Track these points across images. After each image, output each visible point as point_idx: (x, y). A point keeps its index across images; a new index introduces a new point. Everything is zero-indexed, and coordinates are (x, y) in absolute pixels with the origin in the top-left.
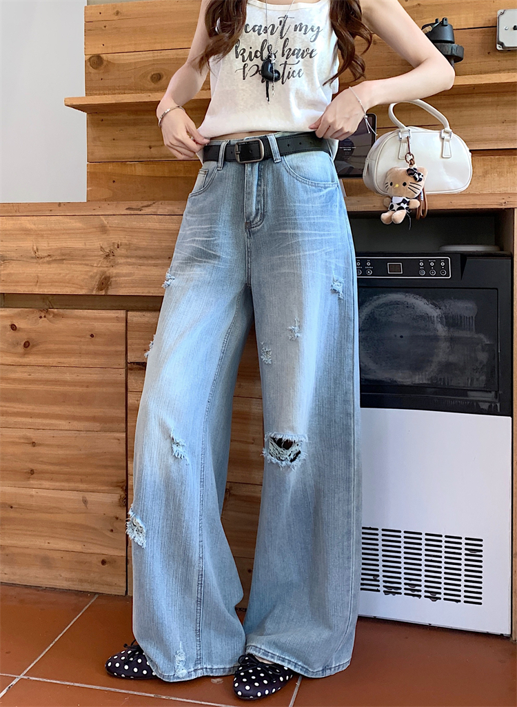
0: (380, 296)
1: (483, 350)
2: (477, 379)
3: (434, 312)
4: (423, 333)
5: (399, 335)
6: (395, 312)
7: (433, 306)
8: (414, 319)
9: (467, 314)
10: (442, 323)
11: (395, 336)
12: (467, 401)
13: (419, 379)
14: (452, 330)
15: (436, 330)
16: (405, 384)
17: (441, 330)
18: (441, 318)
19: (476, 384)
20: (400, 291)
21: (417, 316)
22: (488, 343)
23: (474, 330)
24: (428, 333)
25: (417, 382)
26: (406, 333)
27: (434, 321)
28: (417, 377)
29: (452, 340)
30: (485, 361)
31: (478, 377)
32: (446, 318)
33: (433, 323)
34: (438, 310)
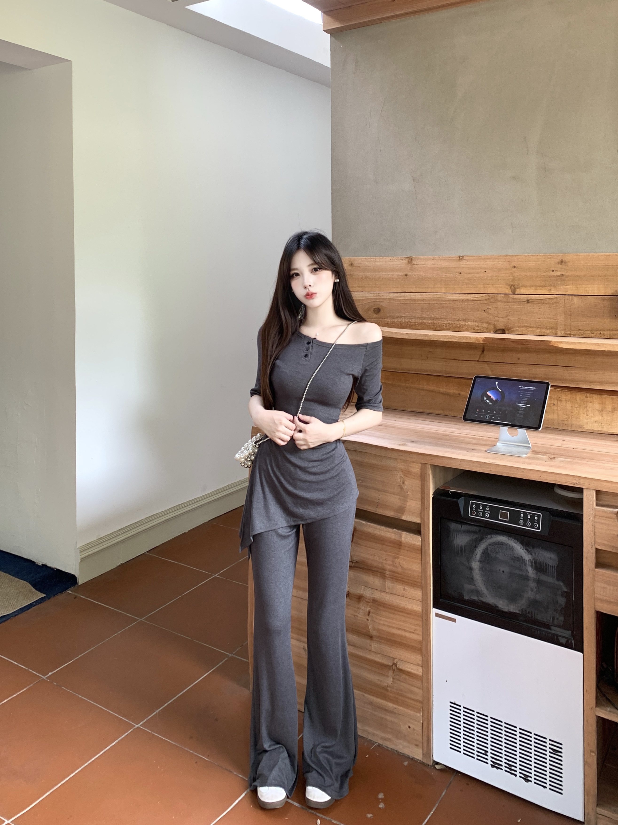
0: (492, 536)
1: (562, 595)
2: (558, 619)
3: (527, 557)
4: (518, 572)
5: (501, 570)
6: (500, 551)
7: (526, 551)
8: (512, 559)
9: (551, 563)
10: (532, 566)
11: (500, 570)
12: (549, 633)
13: (512, 608)
14: (539, 573)
15: (527, 571)
16: (503, 610)
17: (531, 572)
18: (532, 562)
19: (556, 622)
20: (505, 535)
21: (515, 557)
22: (566, 590)
23: (556, 577)
24: (521, 573)
25: (512, 610)
26: (507, 569)
27: (526, 563)
28: (512, 607)
29: (539, 582)
30: (563, 605)
31: (558, 617)
32: (536, 563)
33: (525, 565)
34: (530, 555)
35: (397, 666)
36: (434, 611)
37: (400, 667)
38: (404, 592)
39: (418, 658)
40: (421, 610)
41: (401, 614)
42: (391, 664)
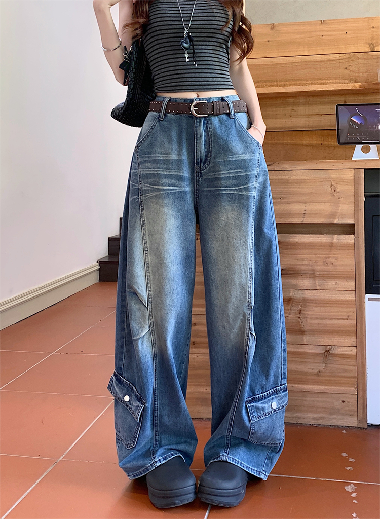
35: (330, 352)
36: (368, 296)
37: (333, 352)
38: (336, 286)
39: (352, 340)
40: (355, 298)
41: (334, 305)
42: (324, 352)
